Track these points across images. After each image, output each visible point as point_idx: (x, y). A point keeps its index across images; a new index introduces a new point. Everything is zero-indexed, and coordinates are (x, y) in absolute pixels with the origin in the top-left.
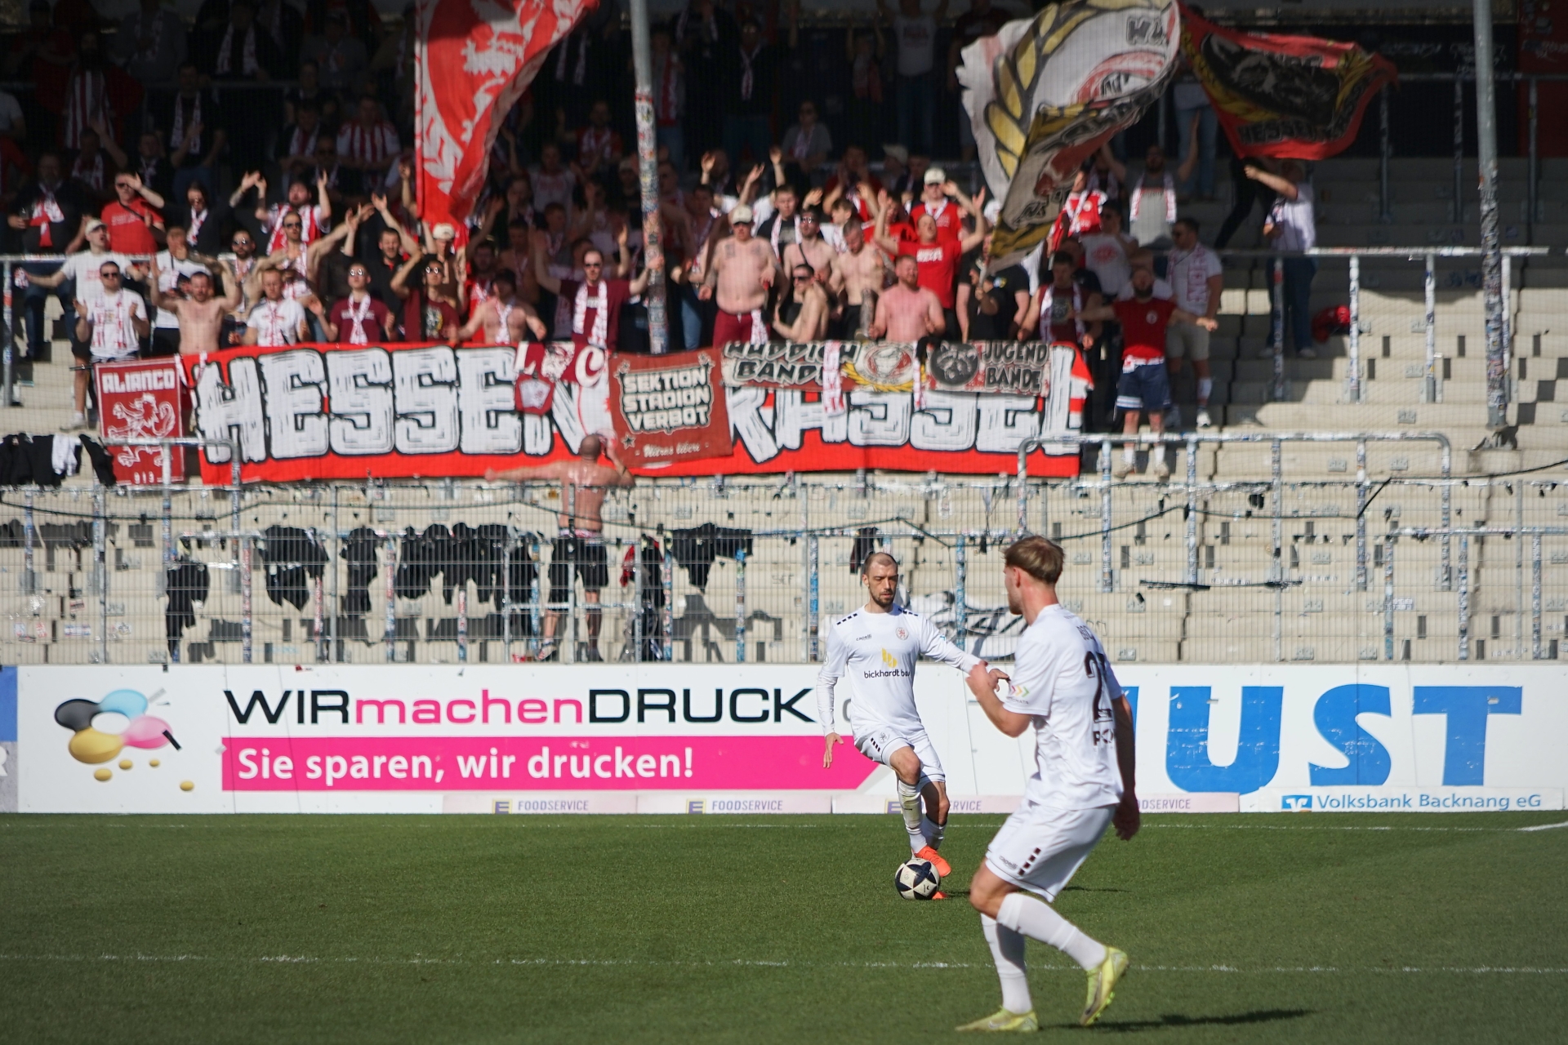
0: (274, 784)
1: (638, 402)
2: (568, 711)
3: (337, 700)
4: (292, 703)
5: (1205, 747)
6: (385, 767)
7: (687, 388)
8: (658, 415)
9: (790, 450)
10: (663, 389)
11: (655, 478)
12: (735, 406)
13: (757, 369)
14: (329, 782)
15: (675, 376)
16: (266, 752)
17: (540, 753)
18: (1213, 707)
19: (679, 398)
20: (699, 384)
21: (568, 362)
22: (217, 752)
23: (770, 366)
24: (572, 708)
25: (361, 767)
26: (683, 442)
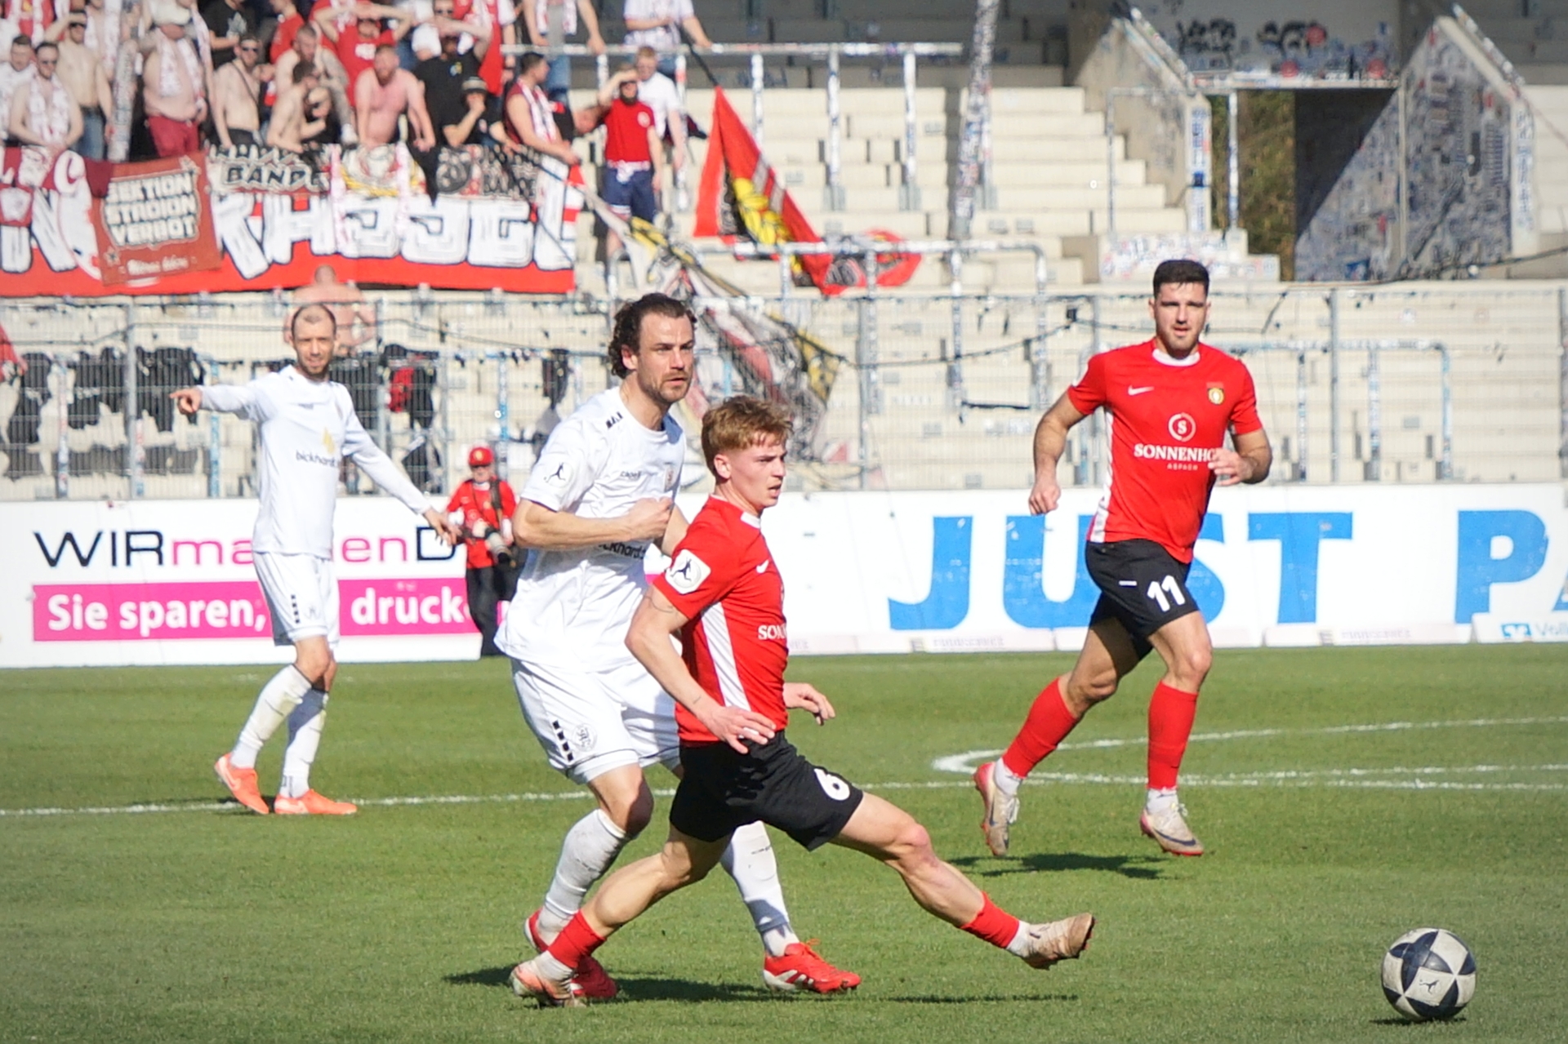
0: (86, 634)
1: (121, 214)
2: (393, 549)
3: (152, 541)
4: (105, 543)
5: (1040, 581)
6: (203, 614)
7: (171, 197)
8: (142, 226)
9: (280, 264)
10: (146, 199)
11: (133, 296)
12: (222, 215)
13: (246, 174)
14: (145, 631)
15: (157, 183)
16: (78, 598)
17: (363, 595)
18: (1048, 537)
19: (164, 208)
20: (185, 193)
21: (47, 167)
22: (27, 599)
23: (259, 171)
24: (397, 546)
25: (177, 615)
26: (169, 256)
